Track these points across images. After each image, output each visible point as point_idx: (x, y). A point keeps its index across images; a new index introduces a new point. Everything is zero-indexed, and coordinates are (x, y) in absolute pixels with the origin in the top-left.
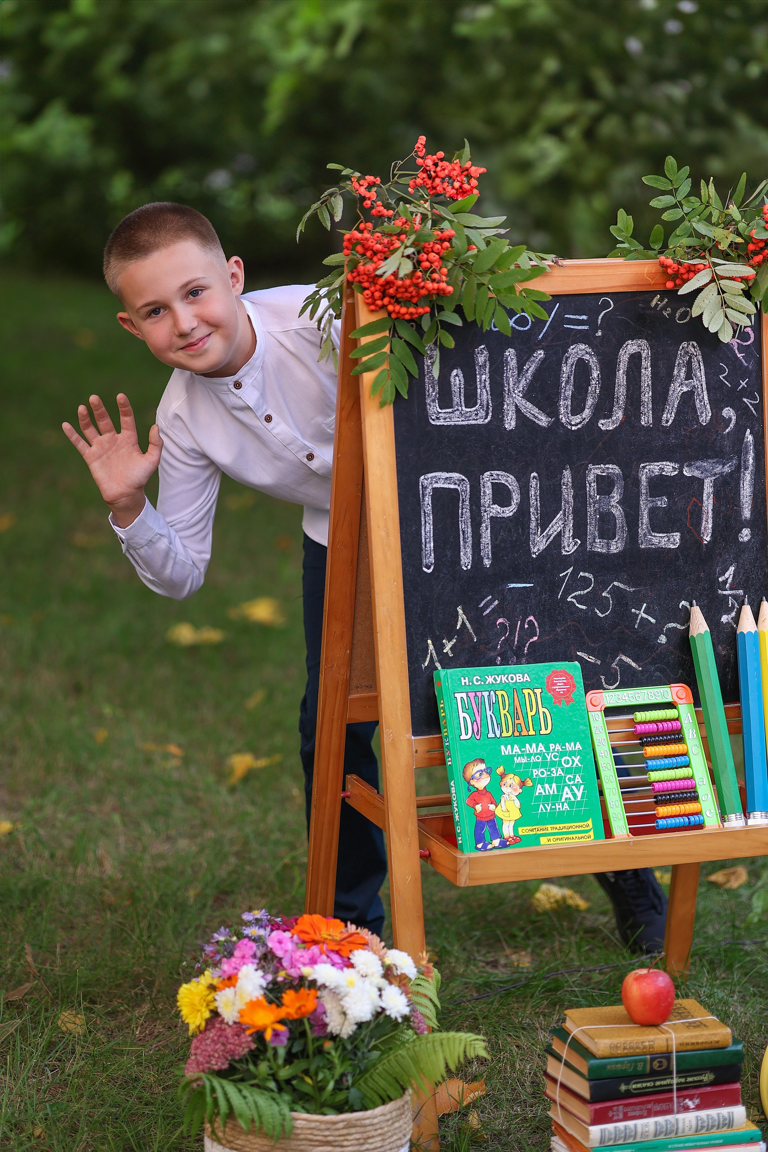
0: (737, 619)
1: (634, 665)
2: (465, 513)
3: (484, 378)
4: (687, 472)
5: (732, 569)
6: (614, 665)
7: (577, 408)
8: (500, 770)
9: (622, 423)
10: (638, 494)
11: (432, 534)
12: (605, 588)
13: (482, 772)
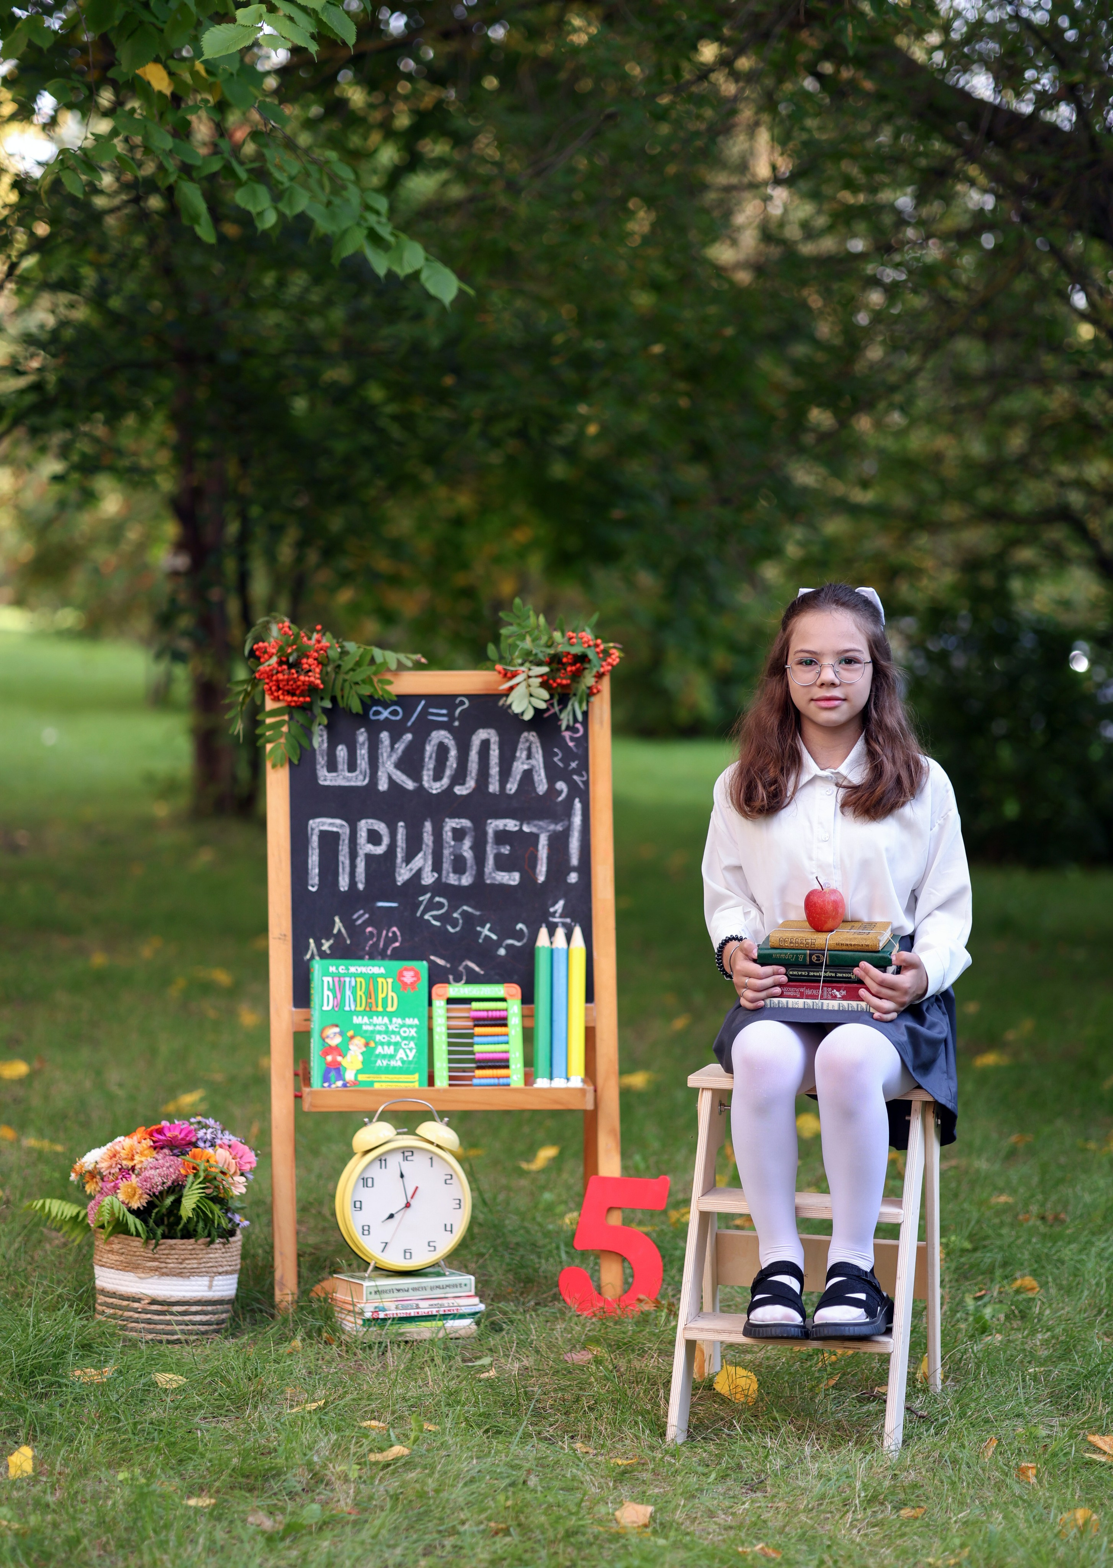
1: (477, 969)
2: (344, 850)
3: (363, 753)
4: (526, 829)
5: (561, 903)
6: (461, 968)
7: (438, 777)
8: (351, 1033)
9: (474, 790)
10: (485, 842)
11: (317, 863)
12: (455, 911)
13: (335, 1034)
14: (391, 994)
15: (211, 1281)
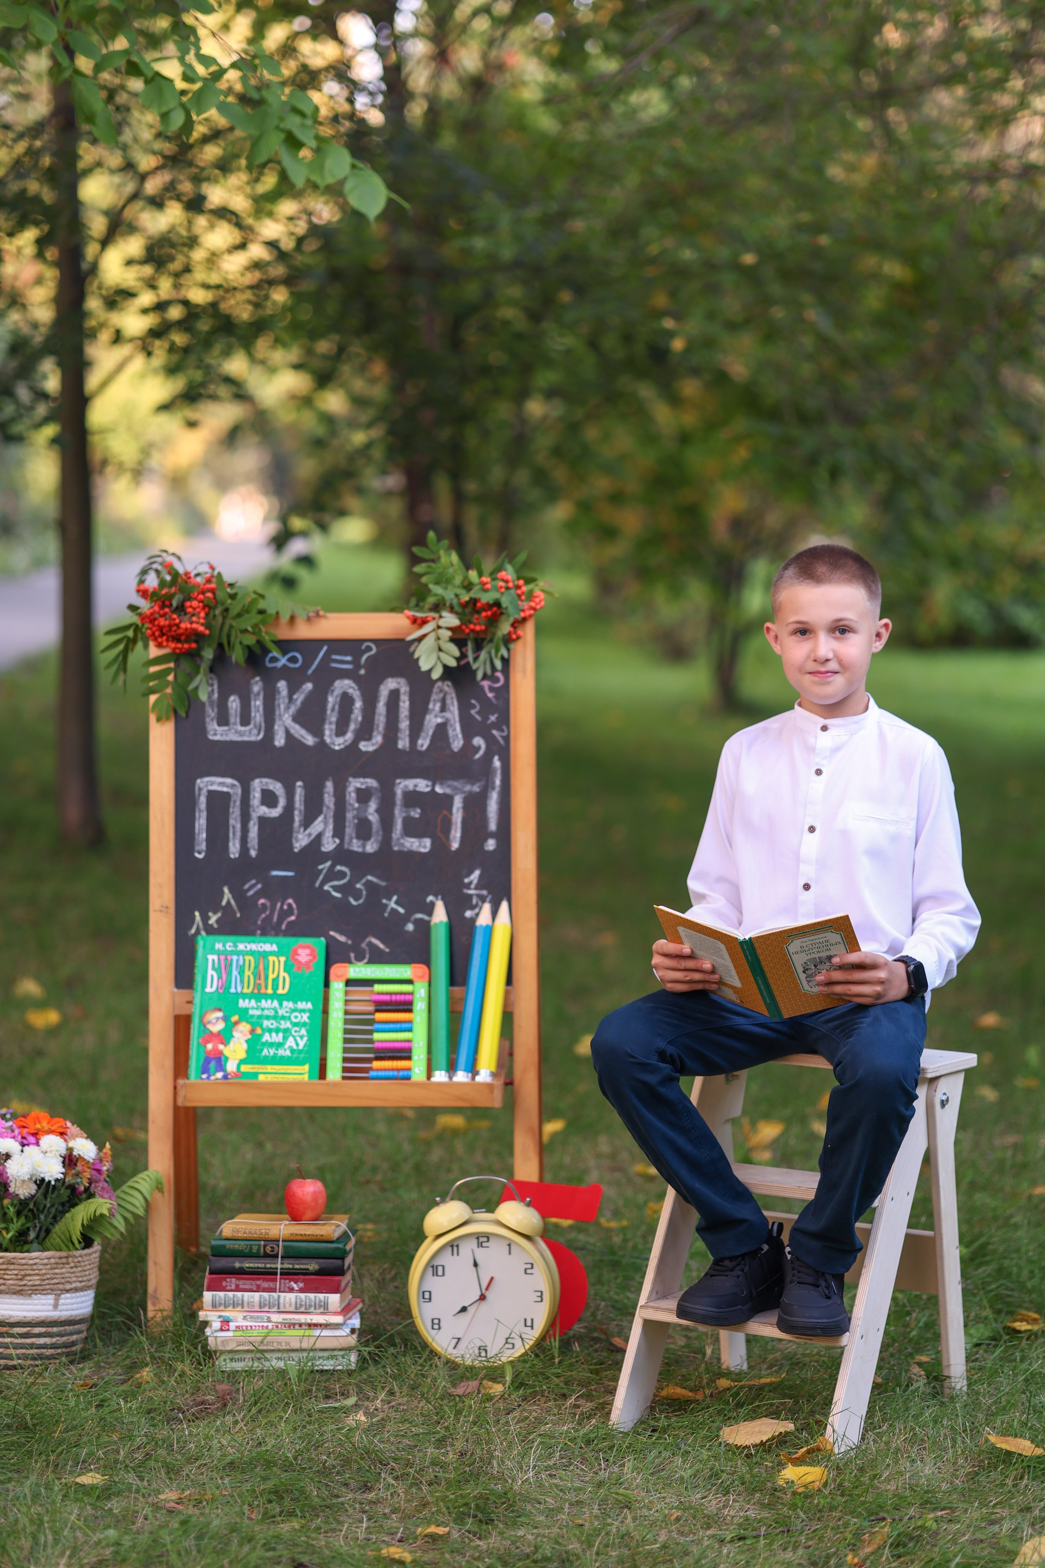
0: (477, 915)
1: (381, 946)
2: (235, 812)
3: (258, 704)
4: (439, 789)
5: (477, 874)
6: (364, 945)
7: (341, 731)
8: (235, 1018)
9: (382, 746)
10: (393, 804)
11: (204, 827)
12: (358, 881)
13: (218, 1019)
14: (282, 974)
15: (57, 1300)
